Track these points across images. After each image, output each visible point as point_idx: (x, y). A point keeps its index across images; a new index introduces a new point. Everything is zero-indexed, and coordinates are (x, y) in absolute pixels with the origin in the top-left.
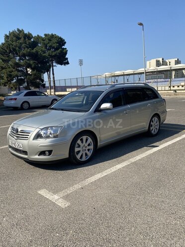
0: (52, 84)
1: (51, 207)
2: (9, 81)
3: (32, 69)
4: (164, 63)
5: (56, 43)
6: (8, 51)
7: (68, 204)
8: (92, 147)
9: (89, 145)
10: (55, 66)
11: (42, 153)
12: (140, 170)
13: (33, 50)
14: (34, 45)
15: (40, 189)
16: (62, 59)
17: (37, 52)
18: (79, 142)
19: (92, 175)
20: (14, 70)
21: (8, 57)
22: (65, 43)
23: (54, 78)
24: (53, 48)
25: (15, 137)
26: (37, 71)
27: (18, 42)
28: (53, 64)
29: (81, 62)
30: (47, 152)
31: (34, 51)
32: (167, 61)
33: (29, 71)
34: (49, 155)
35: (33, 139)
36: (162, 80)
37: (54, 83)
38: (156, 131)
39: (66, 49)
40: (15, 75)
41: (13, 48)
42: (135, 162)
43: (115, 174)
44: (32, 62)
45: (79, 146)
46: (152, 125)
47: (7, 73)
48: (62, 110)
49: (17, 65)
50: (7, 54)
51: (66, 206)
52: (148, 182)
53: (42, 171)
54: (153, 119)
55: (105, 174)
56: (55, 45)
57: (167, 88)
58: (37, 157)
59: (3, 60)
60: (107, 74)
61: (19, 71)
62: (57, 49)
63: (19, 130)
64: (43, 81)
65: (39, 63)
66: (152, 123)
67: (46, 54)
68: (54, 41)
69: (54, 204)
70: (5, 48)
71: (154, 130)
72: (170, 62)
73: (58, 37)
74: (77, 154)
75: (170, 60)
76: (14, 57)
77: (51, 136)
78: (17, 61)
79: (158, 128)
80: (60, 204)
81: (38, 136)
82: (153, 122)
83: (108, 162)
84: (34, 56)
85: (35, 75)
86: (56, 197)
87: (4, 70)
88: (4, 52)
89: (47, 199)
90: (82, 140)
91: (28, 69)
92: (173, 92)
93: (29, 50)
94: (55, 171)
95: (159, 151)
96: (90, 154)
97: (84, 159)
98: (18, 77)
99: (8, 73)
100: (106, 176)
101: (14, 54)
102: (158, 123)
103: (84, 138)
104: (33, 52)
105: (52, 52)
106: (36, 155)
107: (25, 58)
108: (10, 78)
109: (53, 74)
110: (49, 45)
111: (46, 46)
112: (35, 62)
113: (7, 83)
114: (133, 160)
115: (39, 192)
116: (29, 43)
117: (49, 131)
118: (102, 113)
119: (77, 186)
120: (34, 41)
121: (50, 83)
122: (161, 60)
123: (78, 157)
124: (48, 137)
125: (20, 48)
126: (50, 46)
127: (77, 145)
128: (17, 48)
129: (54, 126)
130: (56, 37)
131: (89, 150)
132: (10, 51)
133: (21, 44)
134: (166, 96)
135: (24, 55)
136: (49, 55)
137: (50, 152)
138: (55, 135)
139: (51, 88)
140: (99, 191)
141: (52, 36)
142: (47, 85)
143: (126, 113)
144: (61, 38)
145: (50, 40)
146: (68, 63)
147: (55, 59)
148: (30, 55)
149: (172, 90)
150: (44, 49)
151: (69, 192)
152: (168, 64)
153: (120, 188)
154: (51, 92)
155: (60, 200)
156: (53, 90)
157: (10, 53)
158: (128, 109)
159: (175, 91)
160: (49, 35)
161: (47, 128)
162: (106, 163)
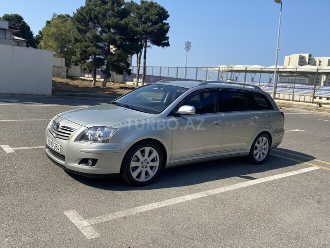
0: (141, 72)
1: (72, 235)
2: (82, 59)
3: (116, 46)
4: (312, 62)
5: (156, 15)
6: (87, 18)
7: (97, 235)
8: (156, 164)
9: (153, 160)
10: (150, 47)
11: (84, 161)
12: (216, 207)
13: (121, 20)
14: (125, 14)
15: (68, 209)
16: (161, 39)
17: (127, 24)
18: (138, 153)
19: (145, 203)
20: (91, 45)
21: (86, 26)
22: (168, 16)
23: (145, 63)
24: (151, 21)
25: (54, 134)
26: (122, 51)
27: (104, 8)
28: (146, 44)
29: (188, 46)
30: (90, 162)
31: (123, 22)
32: (317, 59)
33: (113, 49)
34: (92, 165)
35: (75, 141)
36: (304, 86)
37: (145, 70)
38: (262, 158)
39: (168, 24)
40: (91, 51)
41: (95, 15)
42: (214, 195)
43: (178, 207)
44: (117, 37)
45: (138, 160)
46: (256, 148)
47: (81, 48)
48: (127, 107)
49: (97, 39)
50: (85, 23)
51: (93, 237)
52: (220, 225)
53: (82, 185)
54: (260, 139)
55: (165, 205)
56: (154, 18)
57: (308, 99)
58: (76, 165)
59: (79, 30)
60: (223, 67)
61: (98, 47)
62: (155, 23)
63: (60, 126)
64: (129, 65)
65: (128, 40)
66: (256, 144)
67: (140, 29)
68: (153, 11)
69: (79, 231)
70: (85, 14)
71: (259, 155)
72: (320, 62)
73: (160, 7)
74: (133, 171)
75: (321, 59)
76: (95, 27)
77: (99, 139)
78: (98, 34)
79: (266, 153)
80: (85, 234)
81: (83, 137)
82: (259, 143)
83: (176, 188)
84: (123, 30)
85: (119, 55)
86: (85, 223)
87: (78, 44)
88: (83, 20)
89: (72, 224)
90: (143, 152)
91: (111, 47)
92: (316, 105)
93: (116, 20)
94: (99, 190)
95: (256, 186)
96: (152, 174)
97: (143, 179)
98: (95, 55)
99: (83, 48)
100: (165, 207)
101: (95, 23)
102: (267, 145)
103: (147, 149)
104: (121, 24)
105: (148, 27)
106: (75, 162)
107: (109, 30)
108: (85, 55)
109: (145, 58)
110: (145, 16)
111: (141, 18)
112: (121, 38)
113: (80, 61)
114: (212, 192)
115: (66, 213)
116: (118, 10)
117: (99, 132)
118: (180, 119)
119: (119, 214)
120: (125, 9)
121: (139, 70)
122: (307, 56)
123: (134, 175)
124: (95, 140)
125: (104, 15)
126: (147, 19)
127: (134, 158)
128: (100, 16)
129: (106, 127)
130: (156, 7)
131: (151, 168)
132: (91, 19)
133: (107, 10)
134: (302, 110)
135: (108, 27)
136: (143, 31)
137: (94, 162)
138: (106, 139)
139: (139, 77)
140: (146, 225)
141: (152, 4)
142: (135, 71)
143: (217, 124)
144: (163, 9)
145: (147, 10)
146: (168, 44)
147: (151, 37)
148: (116, 27)
149: (315, 103)
150: (137, 21)
151: (105, 220)
152: (317, 63)
153: (176, 227)
154: (138, 82)
155: (88, 228)
156: (141, 80)
157: (89, 22)
158: (222, 118)
159: (320, 104)
160: (147, 2)
161: (96, 128)
162: (173, 190)
